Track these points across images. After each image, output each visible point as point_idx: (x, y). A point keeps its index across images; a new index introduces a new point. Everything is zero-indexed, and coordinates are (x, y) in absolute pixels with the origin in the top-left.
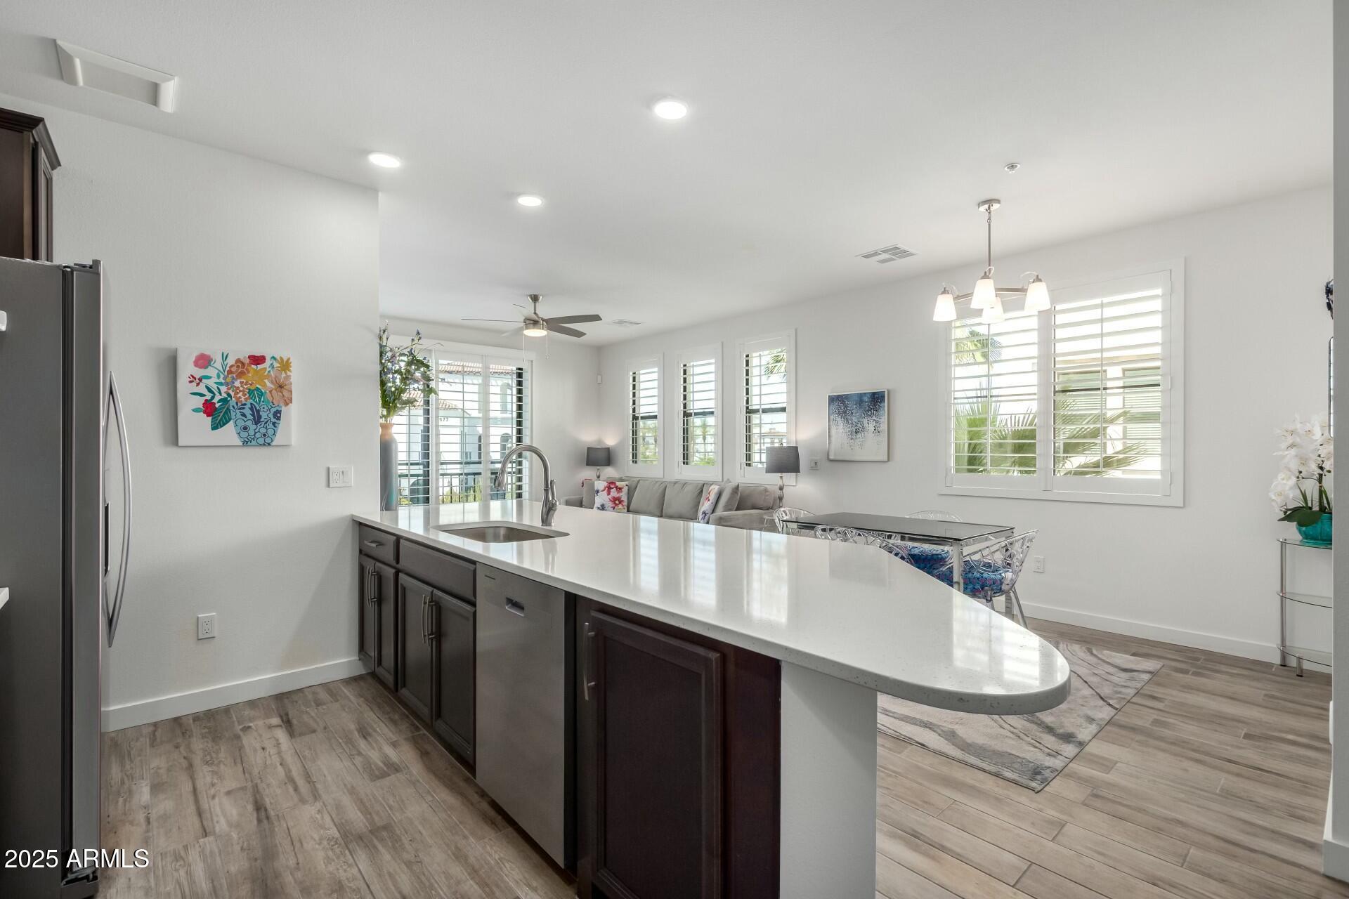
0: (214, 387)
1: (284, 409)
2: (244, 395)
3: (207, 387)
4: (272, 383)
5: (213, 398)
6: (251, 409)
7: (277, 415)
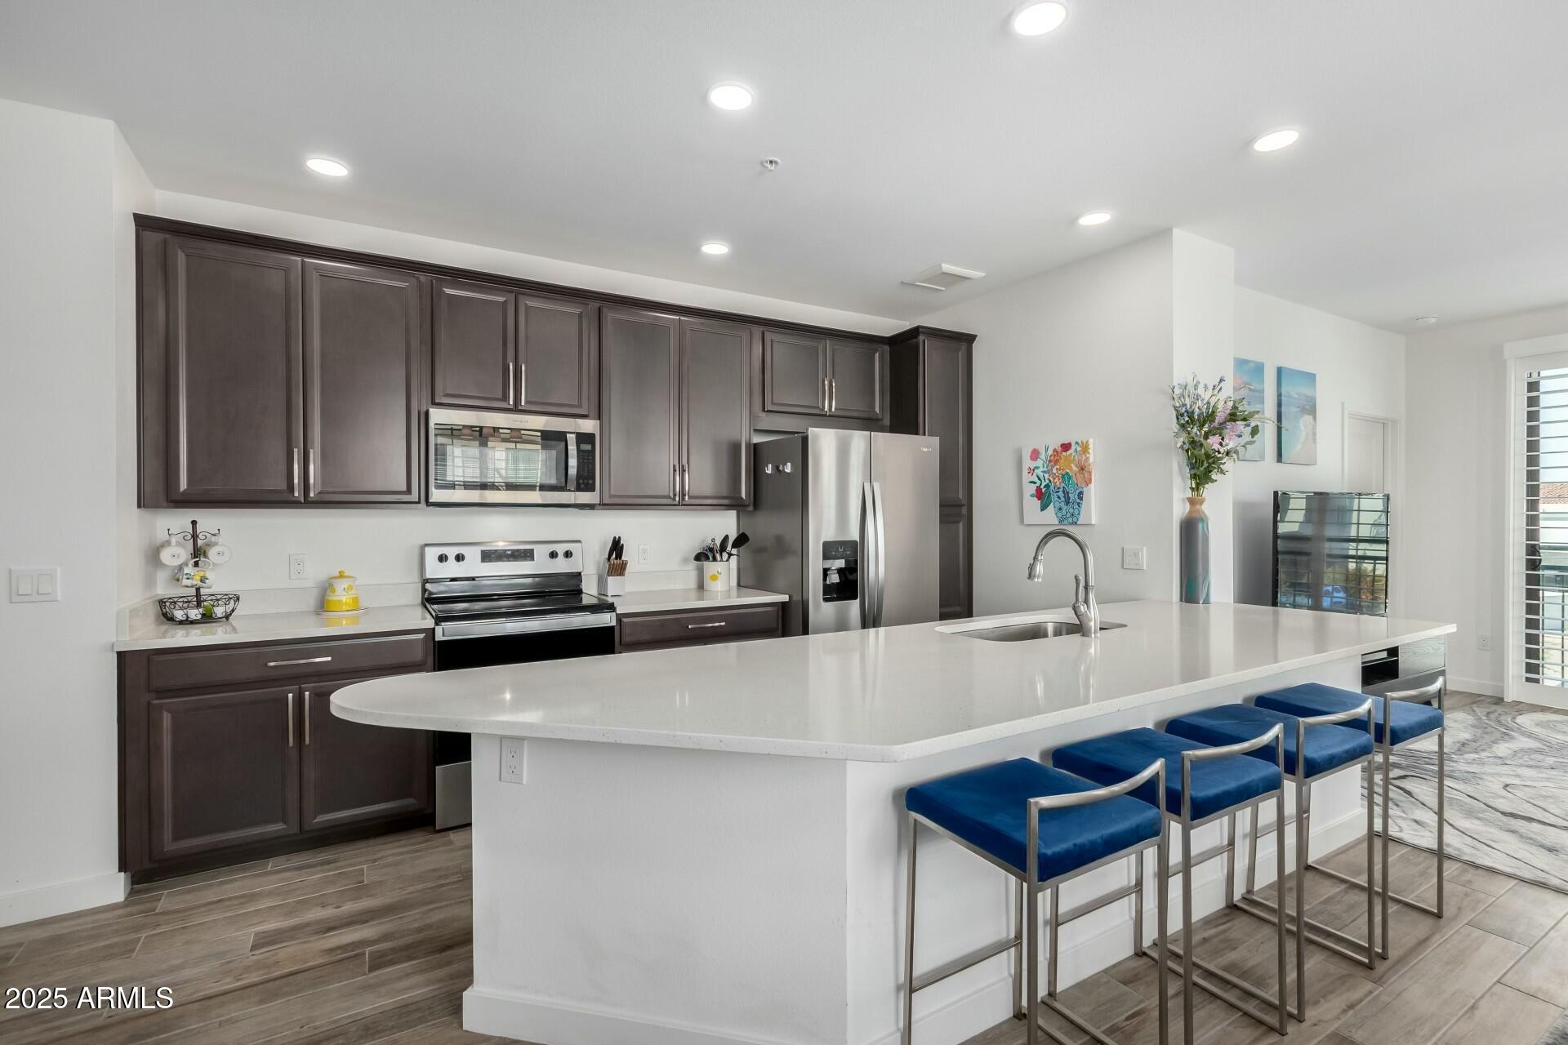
0: (1041, 475)
1: (1085, 490)
2: (1059, 479)
3: (1038, 476)
4: (1076, 466)
5: (1041, 484)
6: (1063, 492)
7: (1080, 495)
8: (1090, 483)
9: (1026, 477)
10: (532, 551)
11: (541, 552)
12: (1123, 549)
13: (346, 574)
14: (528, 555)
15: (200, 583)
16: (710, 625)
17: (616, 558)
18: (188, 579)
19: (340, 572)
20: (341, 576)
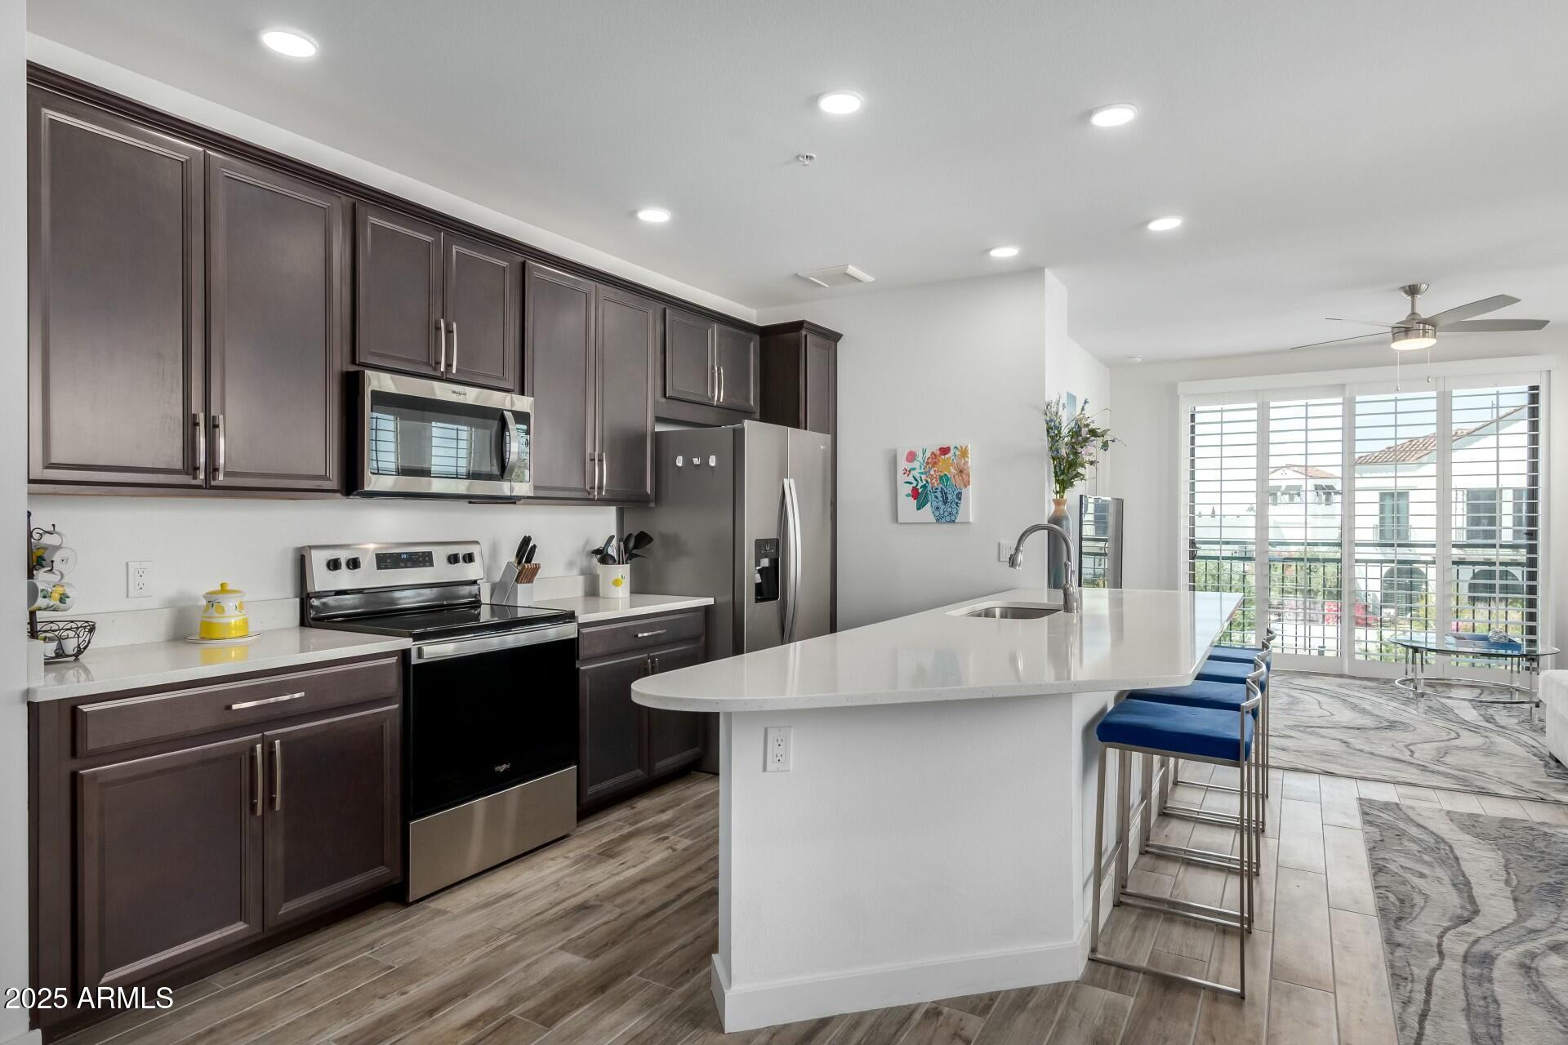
0: (918, 476)
1: (963, 491)
2: (937, 481)
3: (914, 477)
4: (955, 469)
5: (917, 485)
6: (941, 492)
7: (959, 496)
8: (969, 484)
9: (901, 478)
10: (430, 554)
11: (440, 555)
12: (999, 544)
13: (228, 588)
14: (424, 560)
15: (58, 603)
16: (646, 634)
17: (526, 562)
18: (45, 597)
19: (222, 585)
20: (223, 589)
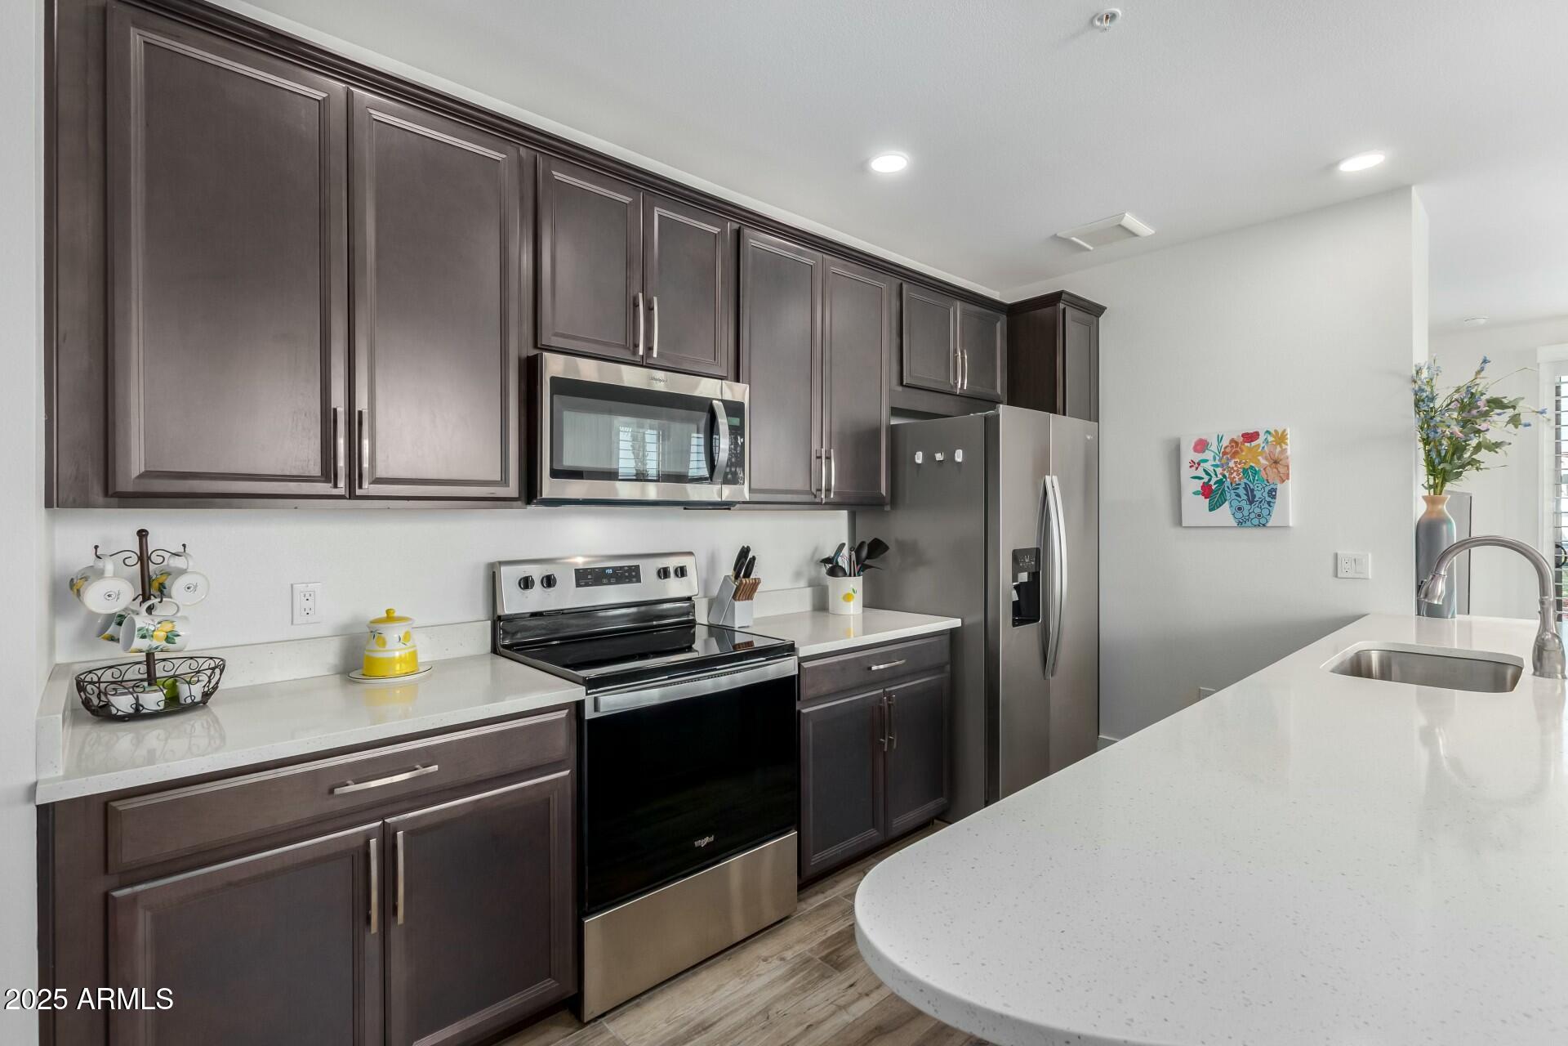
0: (1211, 469)
1: (1279, 487)
3: (1205, 470)
4: (1266, 459)
5: (1210, 480)
6: (1245, 489)
7: (1272, 493)
8: (1288, 479)
9: (1186, 472)
12: (1336, 555)
